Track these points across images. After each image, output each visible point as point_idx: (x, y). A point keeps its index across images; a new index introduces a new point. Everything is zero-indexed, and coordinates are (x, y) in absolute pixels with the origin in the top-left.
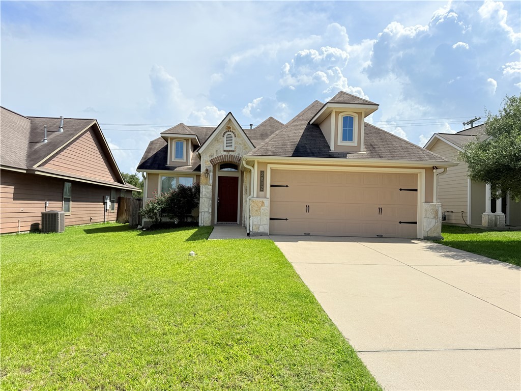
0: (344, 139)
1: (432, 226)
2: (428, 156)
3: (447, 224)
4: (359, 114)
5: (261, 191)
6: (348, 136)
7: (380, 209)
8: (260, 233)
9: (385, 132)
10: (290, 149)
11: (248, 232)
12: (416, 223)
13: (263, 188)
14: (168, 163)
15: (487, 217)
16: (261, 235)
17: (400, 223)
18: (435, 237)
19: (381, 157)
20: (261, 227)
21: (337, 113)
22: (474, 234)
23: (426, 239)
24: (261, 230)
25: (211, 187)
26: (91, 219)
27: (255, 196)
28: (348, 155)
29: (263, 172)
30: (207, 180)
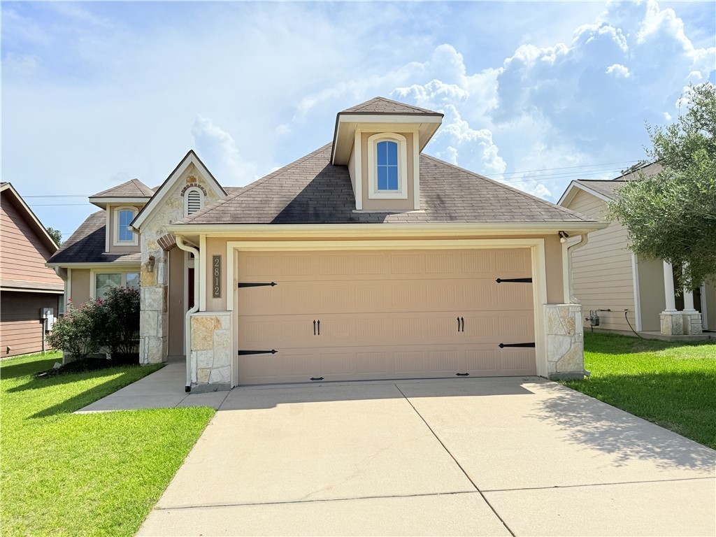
0: (382, 185)
1: (563, 350)
2: (550, 212)
3: (602, 331)
4: (409, 136)
5: (215, 296)
6: (388, 179)
7: (461, 321)
8: (214, 384)
9: (469, 173)
10: (274, 210)
11: (188, 385)
12: (533, 345)
13: (219, 292)
14: (107, 249)
15: (669, 319)
16: (216, 388)
17: (502, 346)
18: (571, 374)
19: (452, 218)
20: (213, 372)
21: (365, 136)
22: (649, 353)
23: (555, 378)
24: (216, 378)
25: (161, 290)
26: (8, 349)
27: (203, 308)
28: (388, 218)
29: (219, 257)
30: (152, 276)
